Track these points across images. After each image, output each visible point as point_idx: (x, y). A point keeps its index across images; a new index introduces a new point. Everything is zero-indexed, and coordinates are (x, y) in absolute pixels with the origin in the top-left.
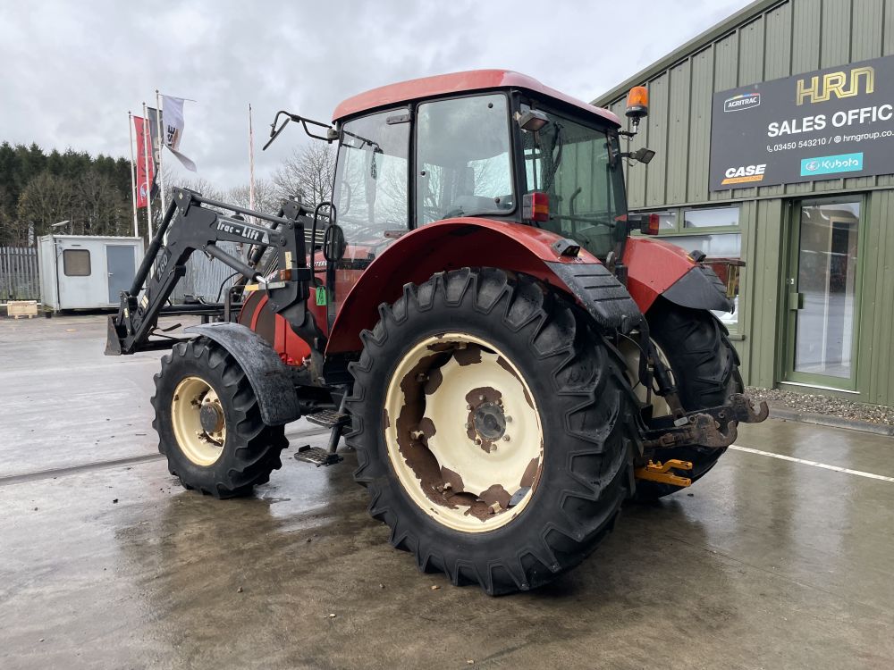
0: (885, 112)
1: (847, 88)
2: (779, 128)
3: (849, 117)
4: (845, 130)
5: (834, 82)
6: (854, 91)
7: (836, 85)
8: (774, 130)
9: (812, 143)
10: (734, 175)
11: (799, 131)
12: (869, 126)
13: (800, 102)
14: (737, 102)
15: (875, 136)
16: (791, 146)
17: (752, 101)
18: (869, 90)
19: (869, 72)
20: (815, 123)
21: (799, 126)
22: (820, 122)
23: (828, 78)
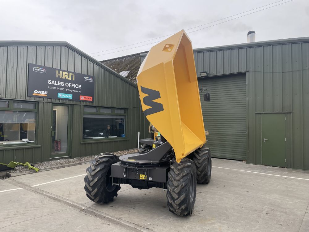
0: (77, 86)
1: (69, 77)
2: (52, 82)
3: (69, 85)
4: (68, 88)
6: (70, 79)
7: (66, 75)
8: (50, 82)
9: (61, 89)
10: (37, 93)
11: (57, 85)
12: (73, 88)
13: (57, 76)
15: (75, 91)
16: (55, 88)
17: (43, 71)
18: (73, 80)
19: (73, 75)
20: (61, 84)
21: (57, 83)
22: (63, 83)
23: (64, 73)
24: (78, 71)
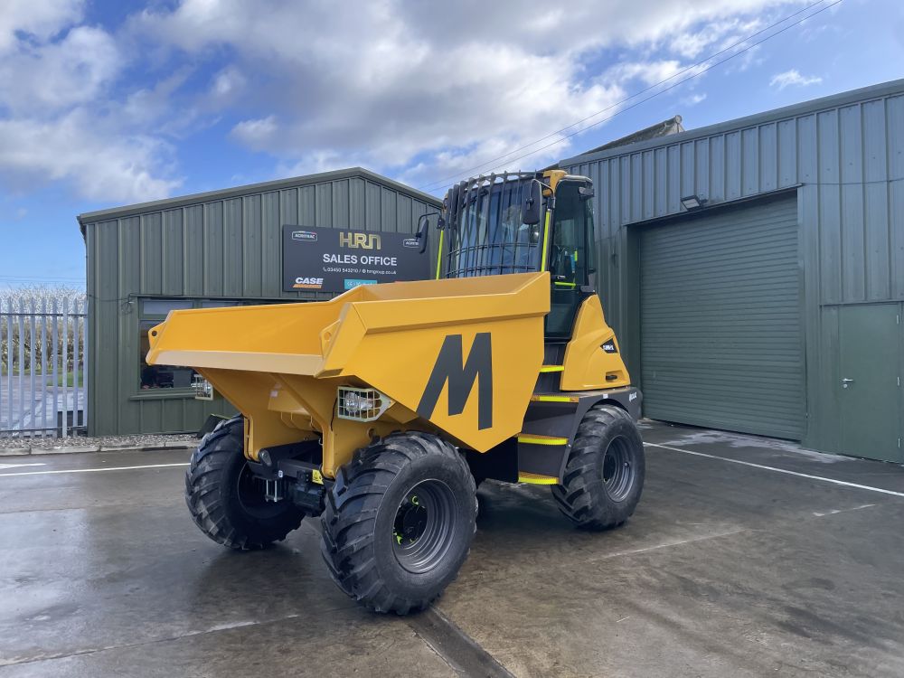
0: (387, 261)
1: (367, 243)
2: (330, 258)
3: (369, 260)
4: (367, 267)
5: (361, 238)
6: (371, 246)
7: (361, 240)
8: (327, 258)
9: (350, 271)
10: (301, 282)
11: (342, 262)
12: (379, 267)
13: (342, 245)
14: (300, 235)
15: (383, 272)
16: (338, 270)
17: (311, 237)
18: (379, 248)
19: (378, 238)
20: (351, 260)
21: (342, 259)
22: (354, 258)
23: (357, 235)
24: (388, 227)
